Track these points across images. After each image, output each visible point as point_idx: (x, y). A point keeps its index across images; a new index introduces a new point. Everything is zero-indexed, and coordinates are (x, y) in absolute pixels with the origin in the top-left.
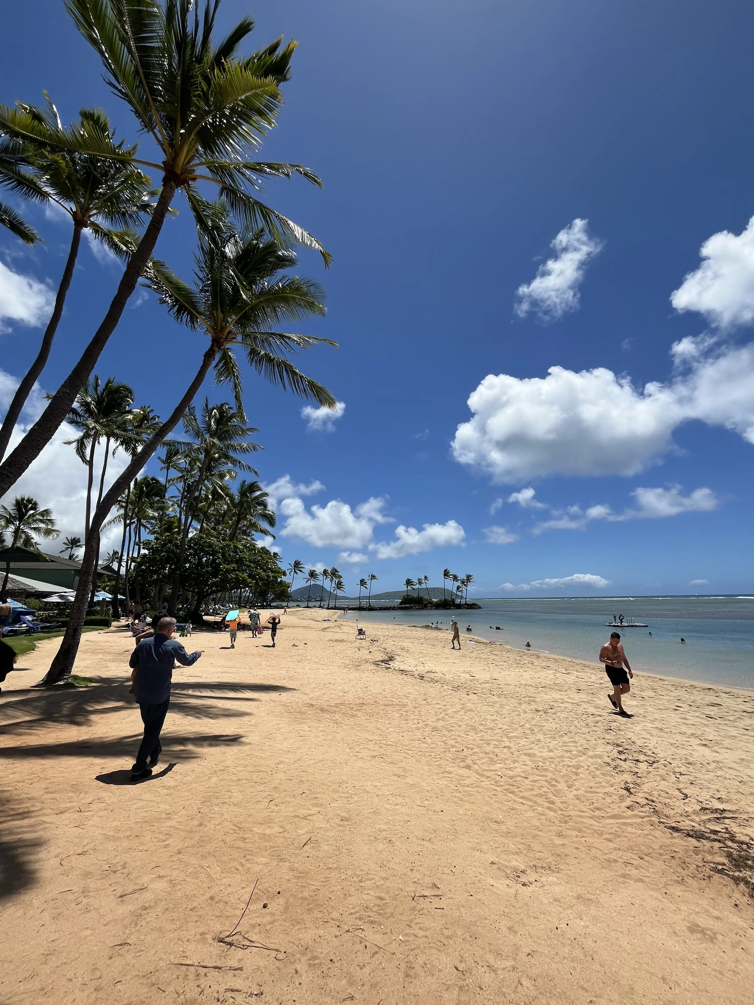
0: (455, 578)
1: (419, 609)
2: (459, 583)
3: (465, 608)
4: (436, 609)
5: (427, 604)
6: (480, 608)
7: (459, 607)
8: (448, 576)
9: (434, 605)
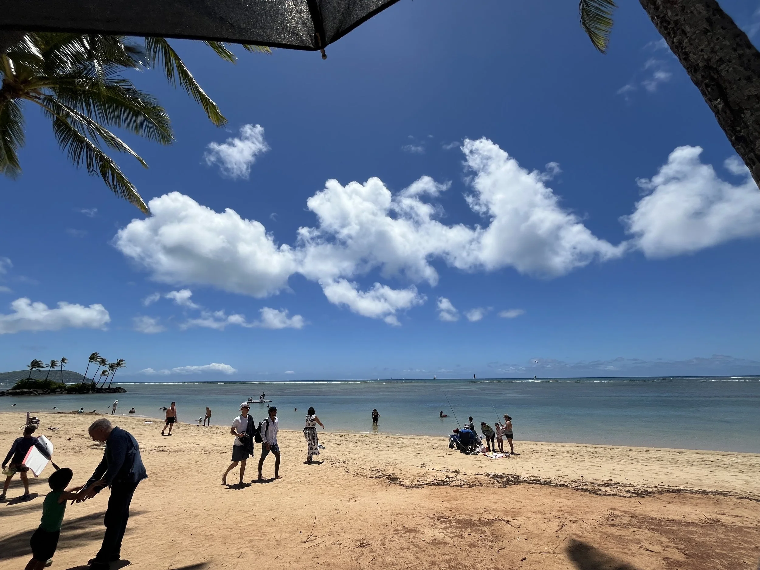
0: (103, 362)
1: (42, 394)
2: (106, 368)
3: (106, 392)
4: (68, 393)
5: (57, 388)
6: (125, 391)
7: (100, 391)
8: (96, 360)
9: (66, 390)
